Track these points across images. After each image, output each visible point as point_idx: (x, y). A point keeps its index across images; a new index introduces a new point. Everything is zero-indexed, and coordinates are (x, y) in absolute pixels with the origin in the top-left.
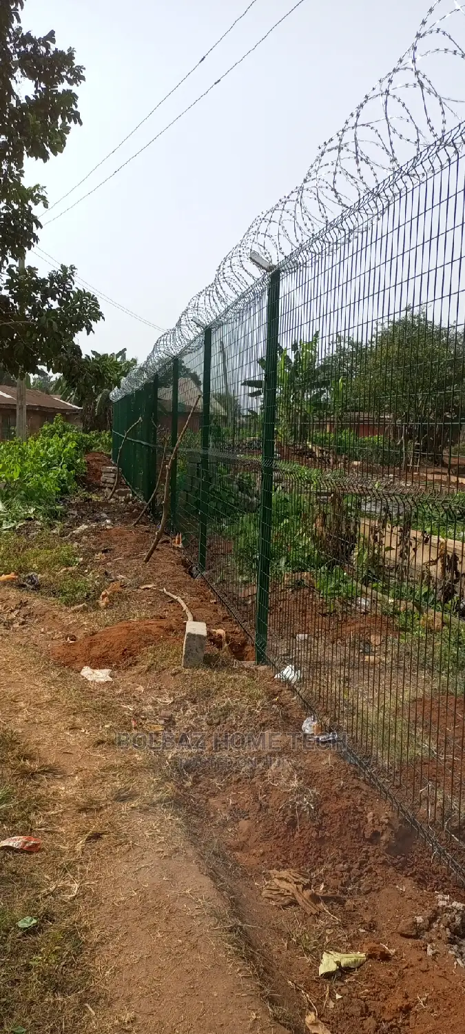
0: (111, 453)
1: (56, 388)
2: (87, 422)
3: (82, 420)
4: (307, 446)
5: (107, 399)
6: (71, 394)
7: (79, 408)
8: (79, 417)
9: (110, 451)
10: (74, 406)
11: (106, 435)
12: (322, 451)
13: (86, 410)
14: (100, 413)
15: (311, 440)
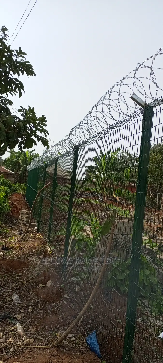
0: (25, 194)
1: (4, 163)
2: (16, 179)
3: (14, 177)
4: (113, 196)
5: (26, 169)
6: (10, 166)
7: (12, 172)
8: (12, 176)
9: (24, 193)
10: (10, 171)
11: (23, 186)
12: (119, 199)
13: (16, 173)
14: (21, 175)
15: (115, 194)
